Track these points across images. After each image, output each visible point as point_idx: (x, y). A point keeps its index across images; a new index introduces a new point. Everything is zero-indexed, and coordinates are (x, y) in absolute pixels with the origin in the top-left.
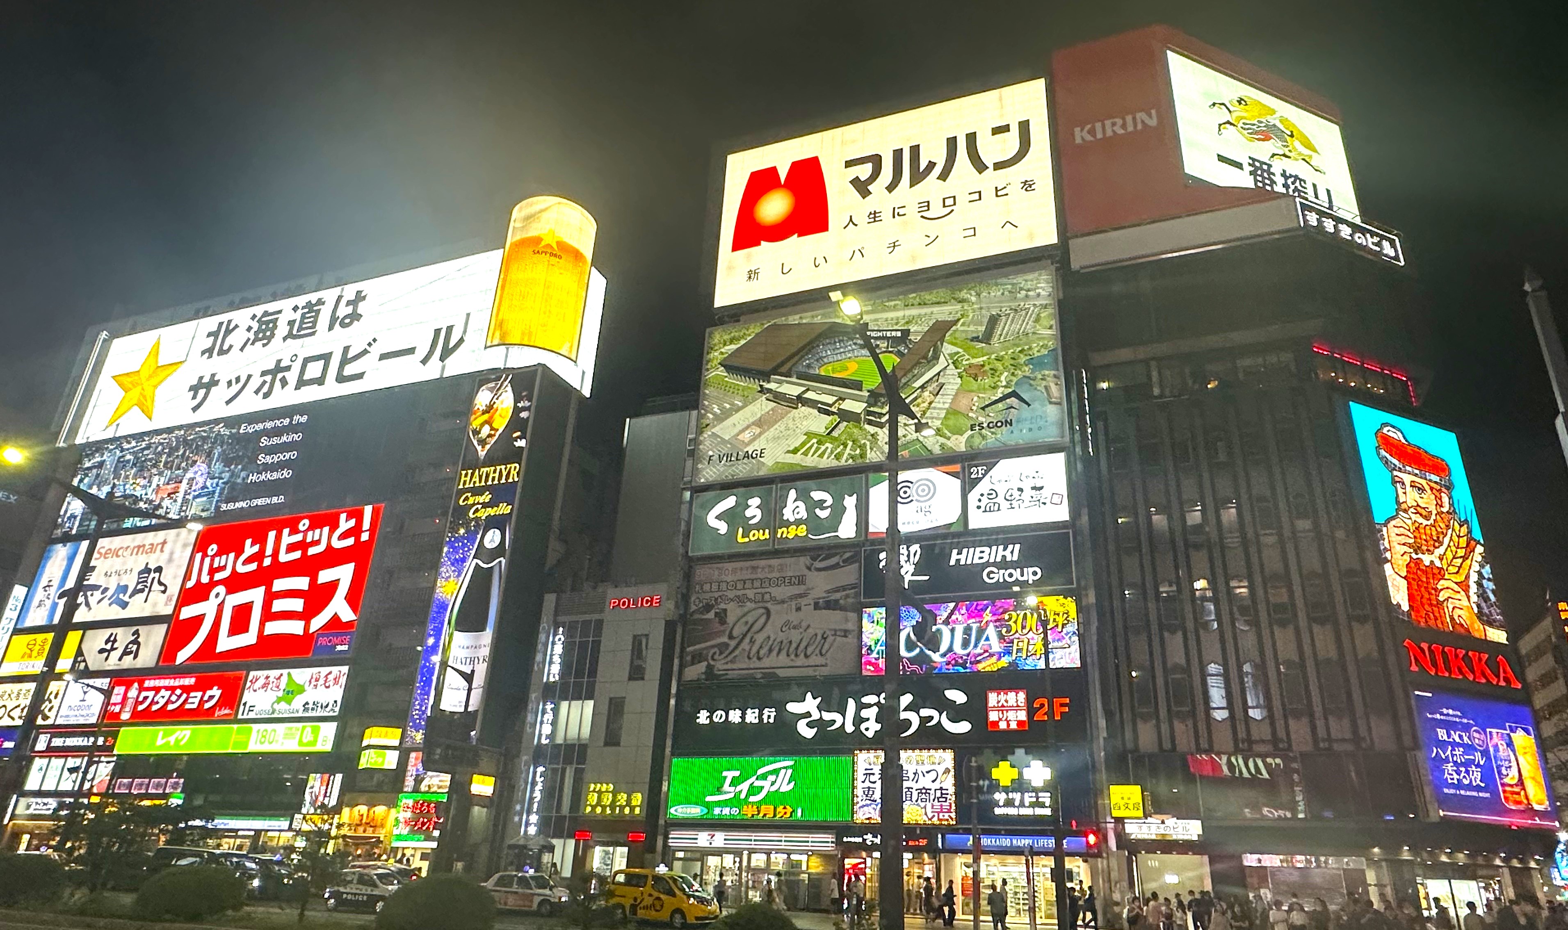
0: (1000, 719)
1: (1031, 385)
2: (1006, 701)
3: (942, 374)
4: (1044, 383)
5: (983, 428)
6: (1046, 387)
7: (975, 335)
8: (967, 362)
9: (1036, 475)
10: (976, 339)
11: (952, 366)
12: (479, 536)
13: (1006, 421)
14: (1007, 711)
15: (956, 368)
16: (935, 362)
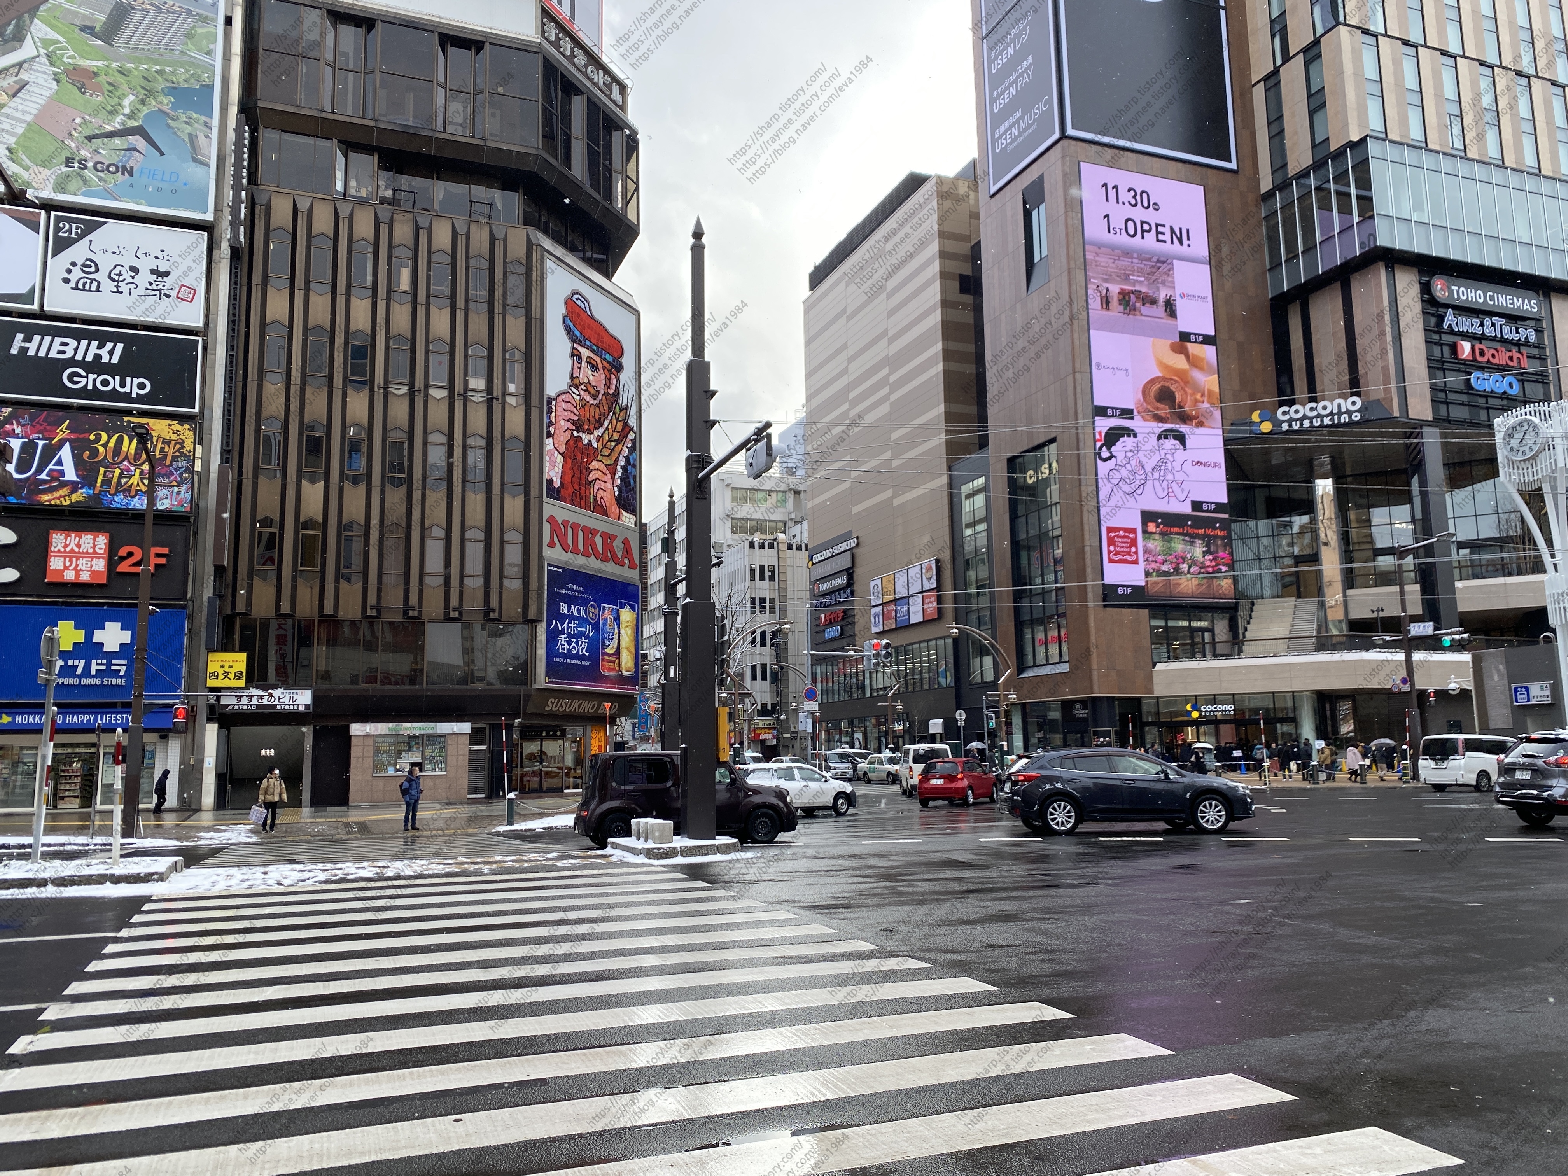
0: (66, 568)
1: (168, 126)
2: (78, 545)
3: (25, 66)
4: (189, 129)
5: (86, 167)
6: (191, 136)
7: (89, 24)
8: (70, 61)
9: (160, 255)
10: (88, 29)
11: (44, 59)
13: (124, 167)
14: (78, 559)
15: (52, 64)
16: (17, 44)
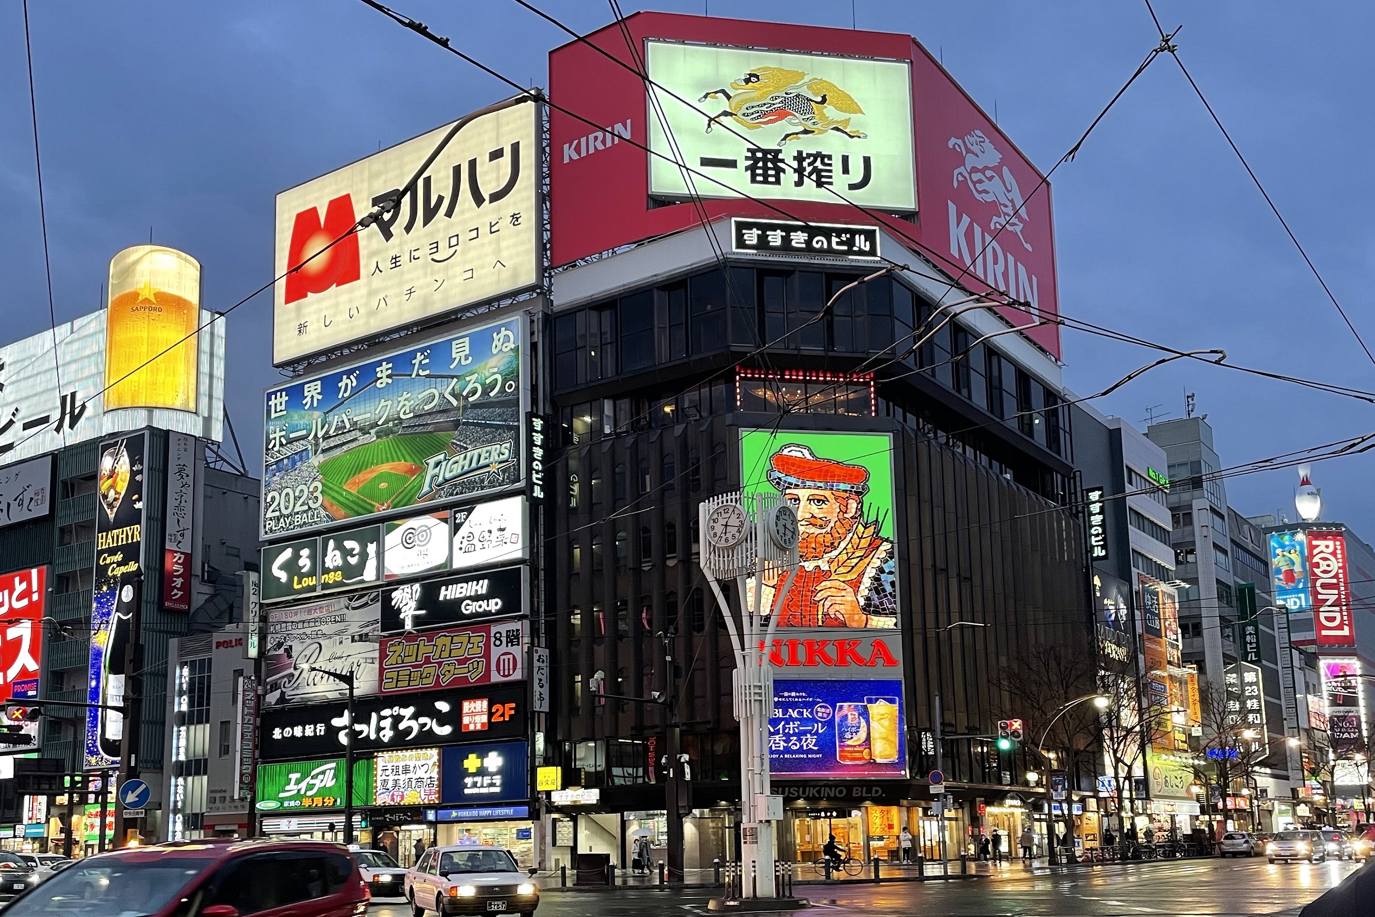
0: (470, 723)
2: (475, 708)
9: (500, 518)
12: (118, 592)
14: (475, 716)
